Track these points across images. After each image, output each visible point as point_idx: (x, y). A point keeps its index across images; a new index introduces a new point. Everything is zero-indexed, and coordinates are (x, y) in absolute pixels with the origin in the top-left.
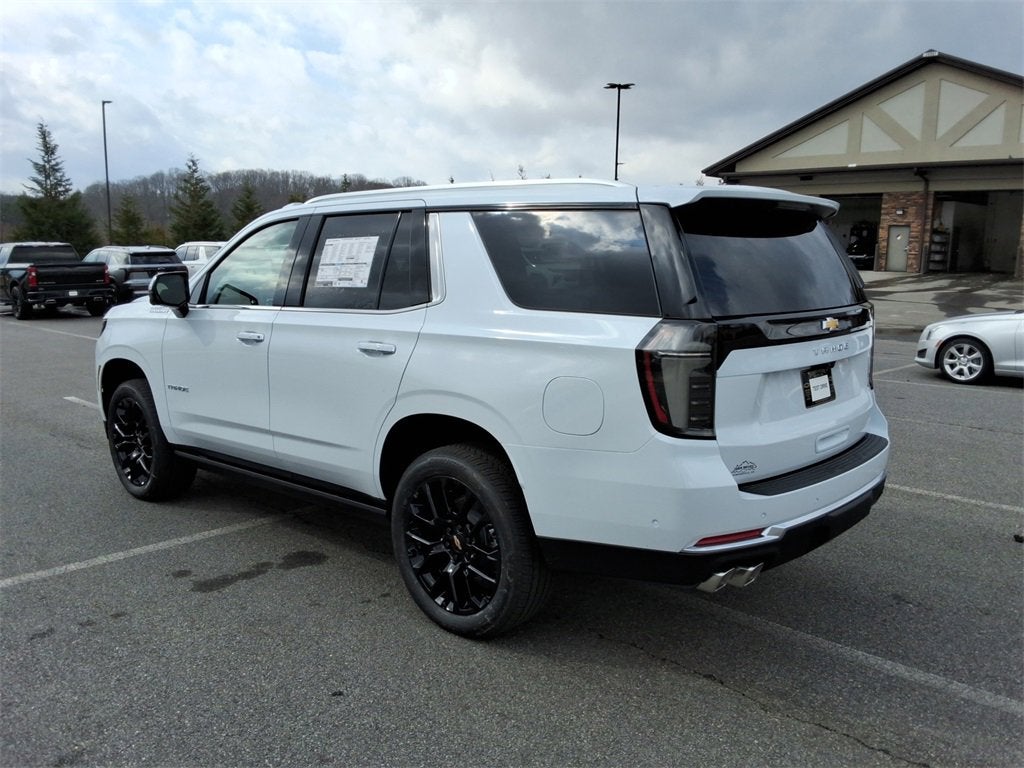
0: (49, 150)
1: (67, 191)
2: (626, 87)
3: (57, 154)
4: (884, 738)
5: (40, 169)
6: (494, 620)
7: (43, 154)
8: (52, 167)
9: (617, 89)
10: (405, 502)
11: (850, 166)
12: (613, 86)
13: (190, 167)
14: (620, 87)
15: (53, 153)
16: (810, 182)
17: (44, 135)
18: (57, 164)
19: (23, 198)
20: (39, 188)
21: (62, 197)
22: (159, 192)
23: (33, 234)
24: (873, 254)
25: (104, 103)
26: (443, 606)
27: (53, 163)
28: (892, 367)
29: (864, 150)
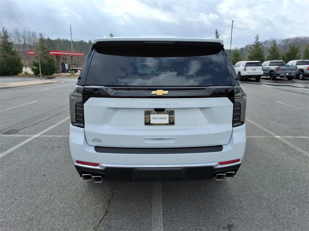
13: (256, 38)
17: (217, 33)
22: (266, 46)
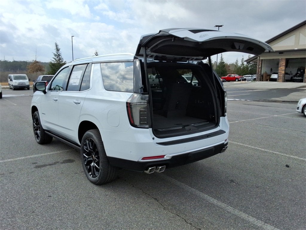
0: (58, 50)
1: (62, 61)
2: (221, 26)
3: (60, 51)
4: (194, 220)
5: (55, 55)
6: (99, 179)
7: (56, 51)
8: (59, 55)
9: (218, 27)
10: (83, 145)
11: (295, 49)
12: (217, 26)
14: (219, 26)
15: (59, 51)
16: (282, 54)
17: (57, 46)
18: (60, 54)
19: (51, 63)
20: (55, 61)
21: (61, 63)
23: (53, 73)
24: (303, 77)
25: (72, 36)
26: (90, 175)
27: (59, 53)
28: (290, 113)
29: (300, 44)
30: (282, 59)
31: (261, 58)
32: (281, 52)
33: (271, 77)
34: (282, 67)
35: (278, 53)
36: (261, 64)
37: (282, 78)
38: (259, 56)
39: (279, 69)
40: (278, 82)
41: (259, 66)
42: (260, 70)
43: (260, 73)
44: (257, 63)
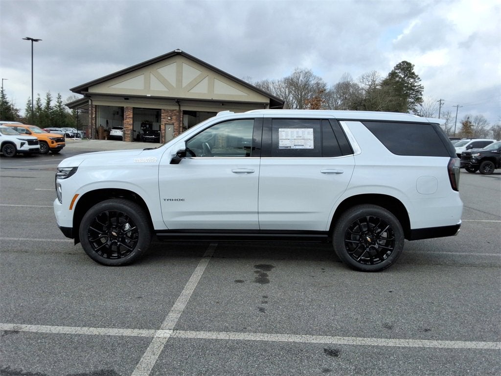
9: (31, 41)
11: (148, 95)
14: (33, 40)
16: (128, 101)
24: (159, 136)
29: (152, 89)
30: (127, 108)
31: (95, 103)
32: (127, 98)
33: (111, 134)
34: (128, 120)
35: (124, 99)
36: (94, 113)
37: (129, 135)
38: (91, 100)
39: (124, 122)
40: (124, 141)
41: (92, 115)
42: (94, 122)
43: (94, 127)
44: (88, 110)
